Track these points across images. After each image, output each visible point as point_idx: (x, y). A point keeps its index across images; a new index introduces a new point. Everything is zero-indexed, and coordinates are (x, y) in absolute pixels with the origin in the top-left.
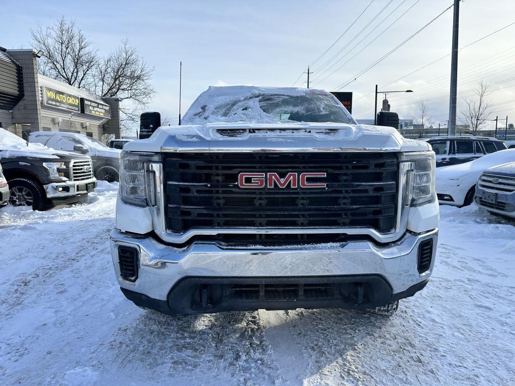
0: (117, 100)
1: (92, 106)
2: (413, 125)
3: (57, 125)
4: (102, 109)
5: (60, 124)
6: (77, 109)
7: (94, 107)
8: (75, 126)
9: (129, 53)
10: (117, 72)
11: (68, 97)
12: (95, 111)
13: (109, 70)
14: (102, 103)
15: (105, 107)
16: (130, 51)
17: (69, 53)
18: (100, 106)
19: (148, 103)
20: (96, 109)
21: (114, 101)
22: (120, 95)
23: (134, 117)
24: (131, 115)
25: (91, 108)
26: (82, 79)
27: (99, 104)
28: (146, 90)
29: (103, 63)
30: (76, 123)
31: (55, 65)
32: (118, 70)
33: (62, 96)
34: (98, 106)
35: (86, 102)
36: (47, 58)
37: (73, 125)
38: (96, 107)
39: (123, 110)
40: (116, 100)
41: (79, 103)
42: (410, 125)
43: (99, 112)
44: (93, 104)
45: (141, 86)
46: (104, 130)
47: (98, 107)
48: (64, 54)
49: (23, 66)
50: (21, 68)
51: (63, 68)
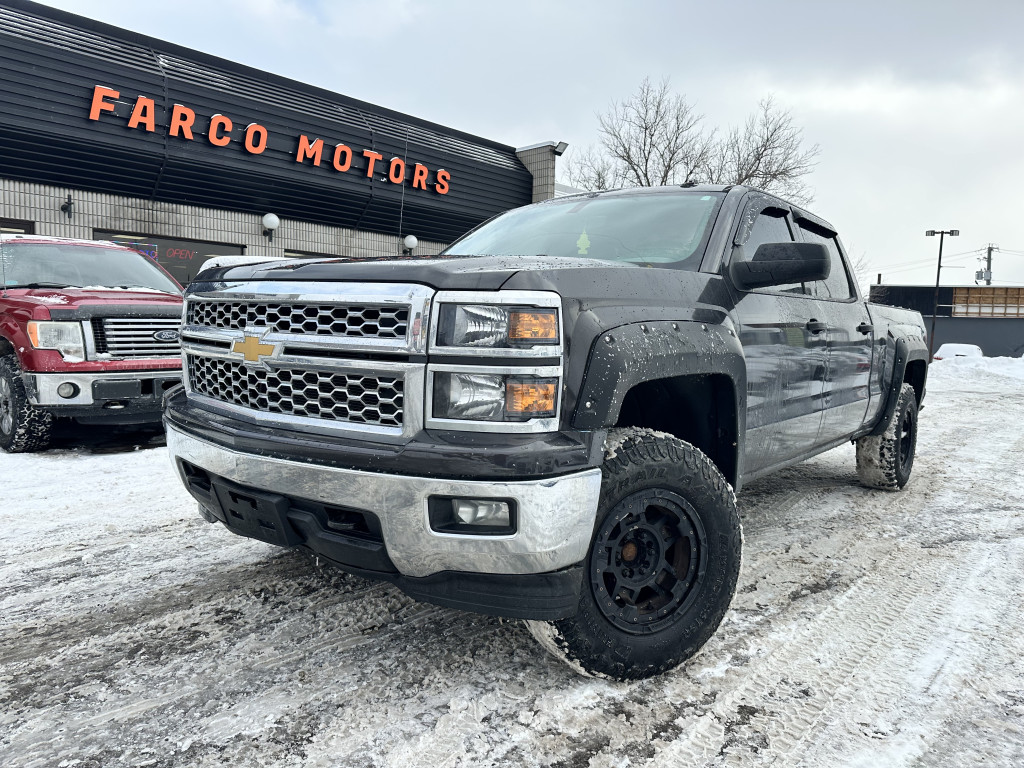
31: (636, 172)
48: (647, 148)
49: (535, 174)
50: (531, 177)
51: (646, 175)
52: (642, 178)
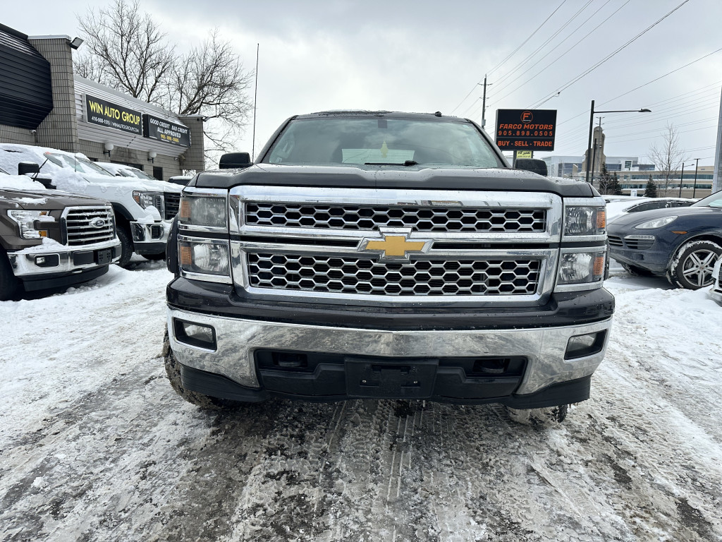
0: (201, 120)
1: (161, 127)
2: (637, 166)
3: (107, 155)
4: (177, 132)
5: (111, 153)
6: (138, 131)
7: (164, 129)
8: (136, 156)
9: (219, 51)
10: (202, 79)
11: (124, 113)
12: (166, 135)
13: (190, 75)
14: (177, 122)
15: (181, 130)
16: (221, 47)
17: (131, 50)
18: (173, 128)
19: (244, 125)
20: (167, 132)
21: (195, 122)
22: (205, 111)
23: (225, 145)
24: (221, 143)
25: (159, 130)
26: (152, 90)
27: (172, 124)
28: (241, 105)
29: (181, 63)
30: (137, 153)
31: (115, 69)
32: (203, 76)
33: (113, 110)
34: (171, 127)
35: (152, 121)
36: (102, 58)
37: (132, 155)
38: (167, 129)
39: (209, 135)
40: (198, 120)
41: (140, 122)
42: (634, 166)
43: (172, 137)
44: (163, 124)
45: (234, 98)
46: (180, 165)
47: (170, 129)
48: (125, 51)
49: (52, 62)
50: (49, 64)
51: (125, 73)
52: (122, 75)
